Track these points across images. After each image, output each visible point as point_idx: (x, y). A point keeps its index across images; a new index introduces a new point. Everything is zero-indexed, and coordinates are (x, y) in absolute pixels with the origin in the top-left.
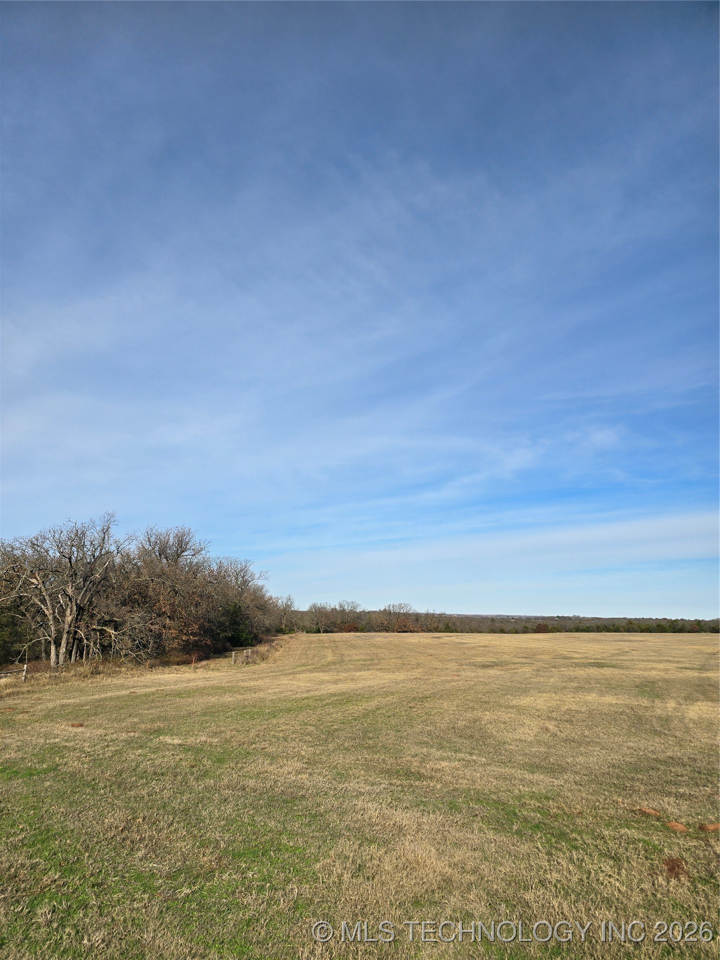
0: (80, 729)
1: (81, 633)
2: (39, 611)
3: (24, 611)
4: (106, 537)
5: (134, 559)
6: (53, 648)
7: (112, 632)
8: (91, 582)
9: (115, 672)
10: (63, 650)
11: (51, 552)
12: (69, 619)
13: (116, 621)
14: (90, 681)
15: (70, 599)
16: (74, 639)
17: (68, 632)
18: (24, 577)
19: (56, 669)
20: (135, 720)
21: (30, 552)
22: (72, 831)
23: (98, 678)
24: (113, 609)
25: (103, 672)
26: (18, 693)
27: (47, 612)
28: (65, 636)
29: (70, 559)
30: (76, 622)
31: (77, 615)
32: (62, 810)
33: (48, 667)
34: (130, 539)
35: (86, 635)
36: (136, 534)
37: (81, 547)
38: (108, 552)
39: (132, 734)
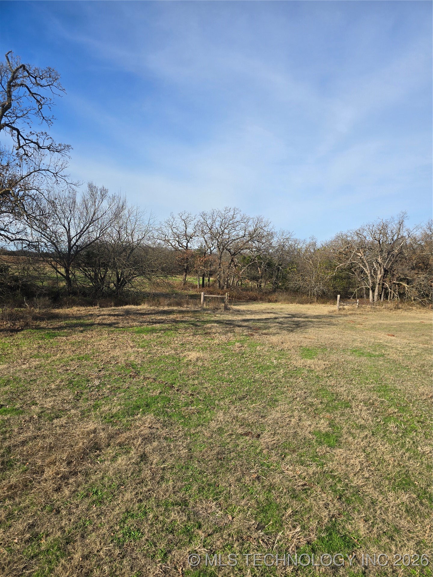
0: (393, 338)
1: (387, 285)
2: (362, 271)
3: (354, 271)
4: (401, 227)
5: (419, 241)
6: (371, 292)
7: (406, 285)
8: (392, 255)
9: (409, 309)
10: (376, 294)
11: (367, 238)
12: (379, 276)
13: (408, 279)
14: (394, 312)
15: (380, 265)
16: (383, 288)
17: (379, 284)
18: (354, 252)
19: (373, 304)
20: (427, 338)
21: (356, 238)
22: (400, 390)
23: (399, 311)
24: (407, 272)
25: (401, 308)
26: (355, 314)
27: (367, 272)
28: (377, 286)
29: (379, 241)
30: (384, 278)
31: (384, 274)
32: (392, 378)
33: (368, 303)
34: (417, 228)
35: (390, 286)
36: (421, 225)
37: (385, 234)
38: (402, 237)
39: (426, 346)
